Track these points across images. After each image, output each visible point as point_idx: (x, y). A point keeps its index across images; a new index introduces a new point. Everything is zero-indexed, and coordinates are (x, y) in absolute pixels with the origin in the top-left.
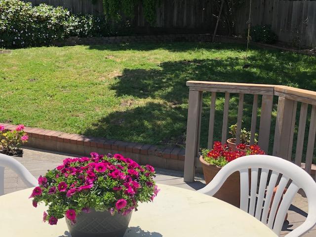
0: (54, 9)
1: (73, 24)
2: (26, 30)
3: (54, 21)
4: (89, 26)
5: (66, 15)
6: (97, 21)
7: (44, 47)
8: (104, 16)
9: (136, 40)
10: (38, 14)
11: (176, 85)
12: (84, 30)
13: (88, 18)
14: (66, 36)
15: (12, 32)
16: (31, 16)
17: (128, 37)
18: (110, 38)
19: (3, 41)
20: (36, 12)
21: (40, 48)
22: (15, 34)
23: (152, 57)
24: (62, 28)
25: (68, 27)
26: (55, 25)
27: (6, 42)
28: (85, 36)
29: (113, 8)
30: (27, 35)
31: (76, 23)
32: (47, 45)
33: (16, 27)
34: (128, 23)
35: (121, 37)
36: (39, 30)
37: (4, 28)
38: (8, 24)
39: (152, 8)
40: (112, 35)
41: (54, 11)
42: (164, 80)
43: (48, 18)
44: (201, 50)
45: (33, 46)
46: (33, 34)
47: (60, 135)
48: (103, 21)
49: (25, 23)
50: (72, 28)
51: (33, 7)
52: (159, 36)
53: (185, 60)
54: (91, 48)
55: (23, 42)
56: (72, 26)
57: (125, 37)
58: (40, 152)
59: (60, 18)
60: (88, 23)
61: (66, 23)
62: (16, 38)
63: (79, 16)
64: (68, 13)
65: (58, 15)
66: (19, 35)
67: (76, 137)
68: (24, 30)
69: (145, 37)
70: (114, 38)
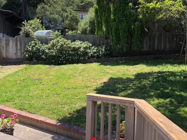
0: (83, 43)
1: (93, 51)
2: (67, 55)
3: (82, 49)
4: (102, 52)
5: (90, 46)
6: (107, 49)
7: (75, 64)
8: (111, 46)
9: (129, 59)
10: (74, 46)
11: (136, 89)
12: (99, 54)
13: (102, 47)
14: (89, 58)
15: (59, 56)
16: (70, 48)
17: (124, 57)
18: (114, 58)
19: (54, 61)
20: (73, 45)
21: (73, 65)
22: (60, 57)
23: (133, 70)
24: (87, 53)
25: (90, 53)
26: (83, 52)
27: (55, 62)
28: (100, 58)
29: (115, 41)
30: (67, 58)
31: (95, 51)
32: (77, 63)
33: (61, 53)
34: (125, 49)
35: (120, 58)
36: (74, 55)
37: (54, 54)
38: (57, 52)
39: (138, 40)
40: (116, 57)
41: (83, 44)
42: (130, 85)
43: (79, 48)
44: (167, 65)
45: (69, 64)
46: (70, 57)
47: (45, 120)
48: (111, 48)
49: (66, 51)
50: (92, 53)
51: (72, 42)
52: (144, 56)
53: (152, 72)
54: (101, 65)
55: (65, 62)
56: (93, 52)
57: (123, 57)
58: (34, 130)
59: (86, 48)
60: (102, 50)
61: (89, 51)
62: (61, 59)
63: (97, 47)
64: (91, 45)
65: (85, 46)
66: (63, 58)
67: (54, 122)
68: (65, 55)
69: (135, 57)
70: (116, 58)
